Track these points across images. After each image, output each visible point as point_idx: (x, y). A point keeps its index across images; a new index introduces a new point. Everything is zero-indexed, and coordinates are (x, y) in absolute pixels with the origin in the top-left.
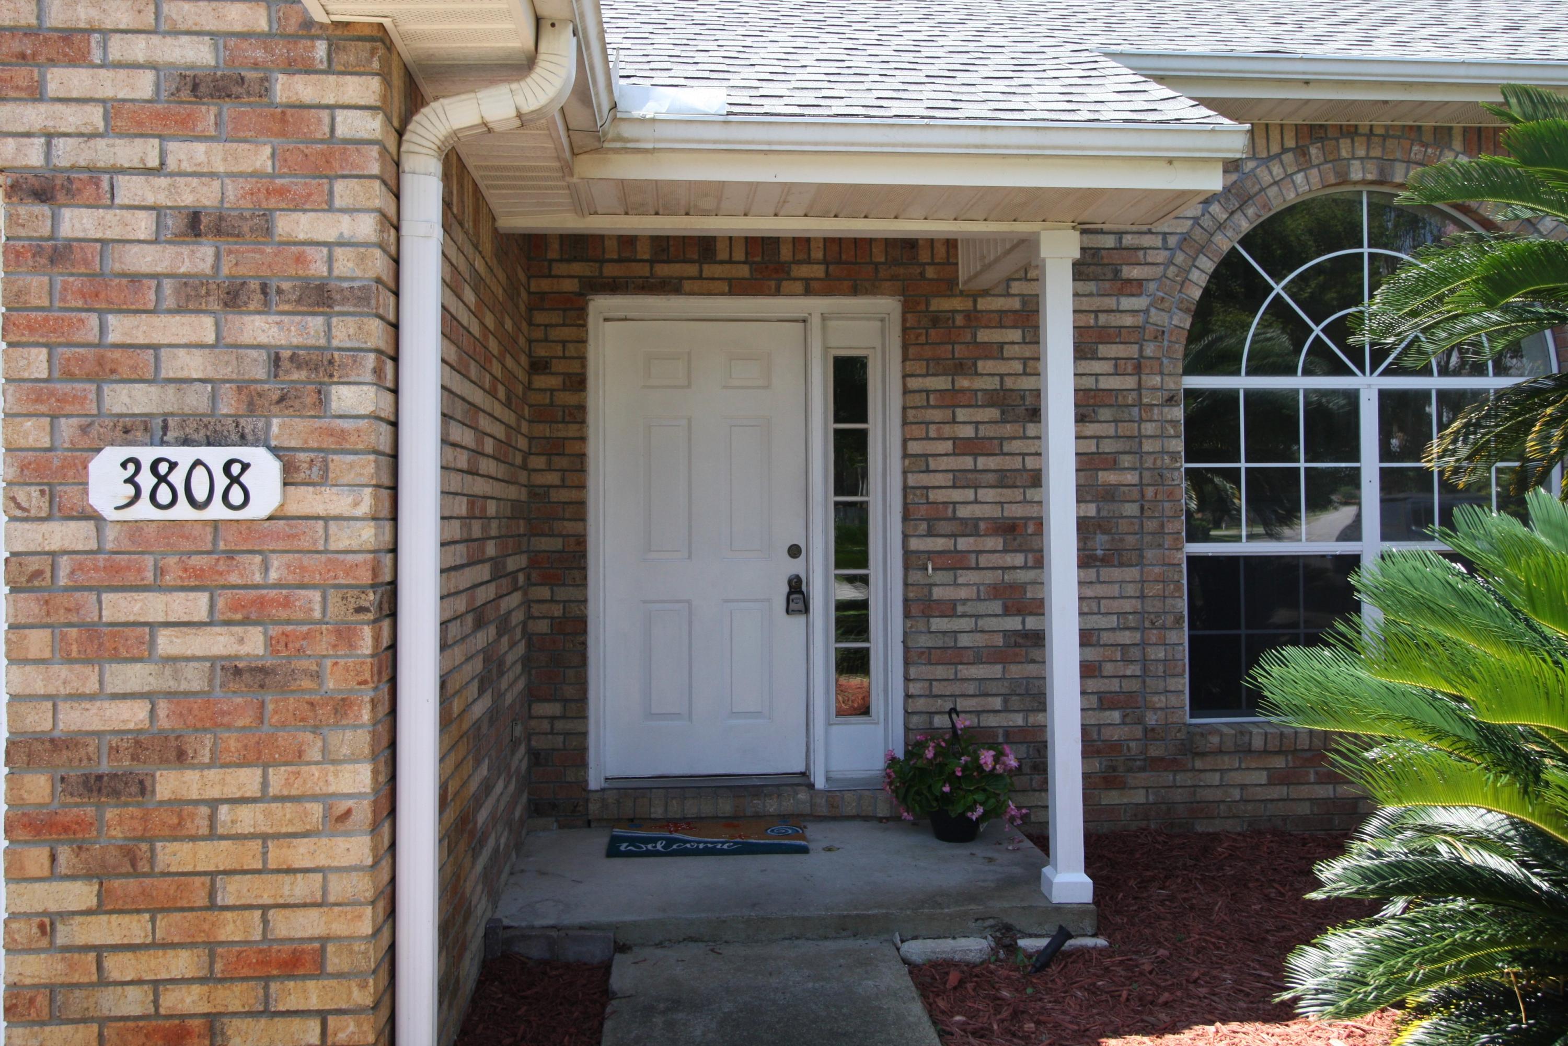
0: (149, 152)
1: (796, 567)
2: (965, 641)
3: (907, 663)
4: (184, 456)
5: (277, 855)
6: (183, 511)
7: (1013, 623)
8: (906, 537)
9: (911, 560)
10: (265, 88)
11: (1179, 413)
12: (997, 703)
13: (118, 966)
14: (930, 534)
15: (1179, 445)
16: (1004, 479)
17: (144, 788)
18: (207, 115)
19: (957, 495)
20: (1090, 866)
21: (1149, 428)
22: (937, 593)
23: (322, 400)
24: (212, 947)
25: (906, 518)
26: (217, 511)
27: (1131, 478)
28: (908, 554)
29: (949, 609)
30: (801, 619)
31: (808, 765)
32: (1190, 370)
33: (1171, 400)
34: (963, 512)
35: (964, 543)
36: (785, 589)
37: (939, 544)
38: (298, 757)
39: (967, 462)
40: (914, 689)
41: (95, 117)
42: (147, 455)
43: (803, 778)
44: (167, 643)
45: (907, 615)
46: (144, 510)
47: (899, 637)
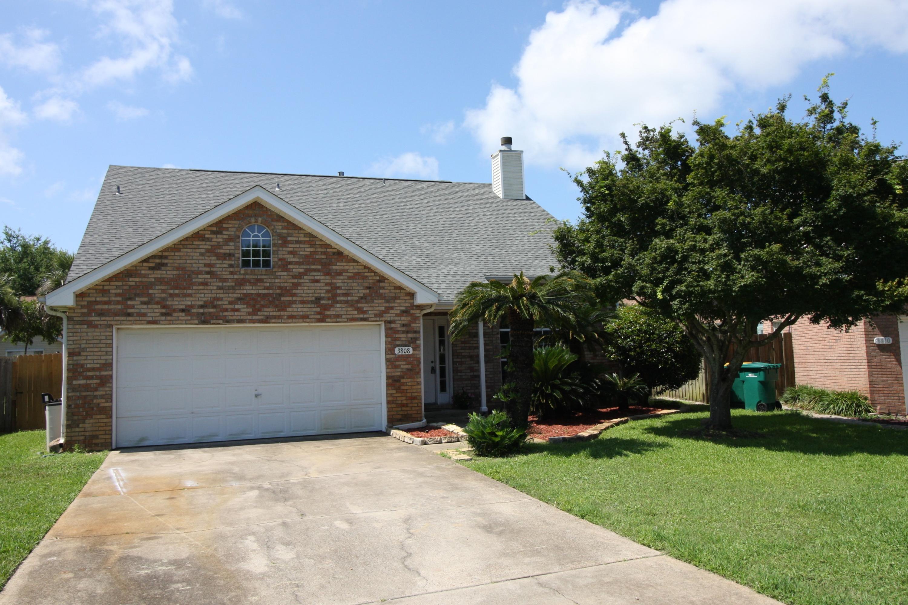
0: (399, 318)
1: (433, 365)
2: (464, 377)
3: (454, 381)
4: (404, 348)
5: (412, 387)
6: (404, 354)
7: (472, 374)
8: (453, 359)
9: (454, 363)
10: (409, 312)
11: (499, 336)
12: (469, 388)
13: (398, 399)
14: (457, 358)
15: (499, 341)
16: (470, 348)
17: (400, 381)
18: (405, 314)
19: (462, 351)
20: (487, 406)
21: (494, 339)
22: (459, 369)
23: (416, 342)
24: (407, 397)
25: (453, 355)
26: (407, 353)
27: (491, 347)
28: (453, 362)
29: (461, 371)
30: (433, 375)
31: (436, 400)
32: (501, 328)
33: (498, 334)
34: (463, 354)
35: (463, 360)
36: (431, 369)
37: (459, 360)
38: (414, 378)
39: (463, 345)
40: (455, 386)
41: (394, 315)
42: (400, 348)
43: (435, 403)
44: (402, 367)
45: (453, 373)
46: (400, 354)
47: (452, 377)
